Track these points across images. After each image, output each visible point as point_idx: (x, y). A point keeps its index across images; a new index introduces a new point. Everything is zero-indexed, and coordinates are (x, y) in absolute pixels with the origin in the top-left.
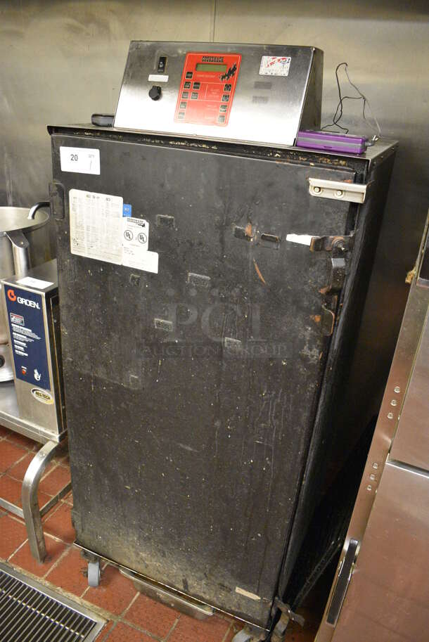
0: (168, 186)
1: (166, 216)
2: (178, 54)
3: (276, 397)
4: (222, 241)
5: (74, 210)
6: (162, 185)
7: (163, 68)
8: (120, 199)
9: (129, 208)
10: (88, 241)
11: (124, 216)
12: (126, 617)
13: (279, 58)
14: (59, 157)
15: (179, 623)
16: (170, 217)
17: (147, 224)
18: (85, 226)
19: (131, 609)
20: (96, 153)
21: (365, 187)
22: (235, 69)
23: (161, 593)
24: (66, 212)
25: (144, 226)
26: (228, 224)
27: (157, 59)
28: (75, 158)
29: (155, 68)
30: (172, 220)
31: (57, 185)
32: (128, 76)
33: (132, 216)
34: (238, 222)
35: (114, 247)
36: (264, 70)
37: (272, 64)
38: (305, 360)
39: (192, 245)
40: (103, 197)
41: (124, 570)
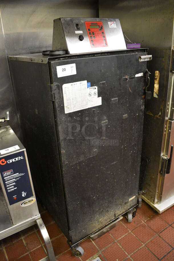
0: (103, 71)
1: (103, 82)
2: (82, 22)
3: (136, 126)
4: (120, 84)
5: (65, 93)
6: (101, 71)
7: (79, 28)
8: (86, 81)
9: (89, 84)
10: (73, 104)
11: (88, 88)
12: (100, 249)
13: (112, 22)
14: (56, 72)
15: (111, 234)
16: (104, 82)
17: (97, 87)
18: (71, 99)
19: (98, 247)
20: (74, 65)
21: (151, 55)
22: (102, 27)
23: (104, 230)
24: (61, 96)
25: (95, 89)
26: (121, 78)
27: (75, 25)
28: (64, 70)
29: (76, 28)
30: (105, 83)
31: (56, 85)
32: (66, 32)
33: (91, 86)
34: (123, 76)
35: (85, 102)
36: (110, 27)
37: (111, 24)
38: (141, 110)
39: (112, 89)
40: (78, 83)
41: (92, 235)
